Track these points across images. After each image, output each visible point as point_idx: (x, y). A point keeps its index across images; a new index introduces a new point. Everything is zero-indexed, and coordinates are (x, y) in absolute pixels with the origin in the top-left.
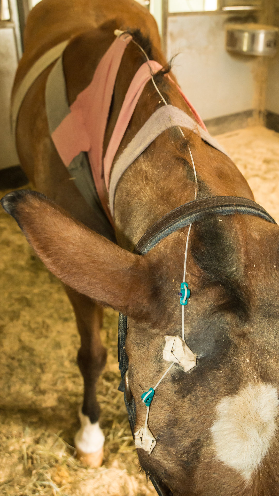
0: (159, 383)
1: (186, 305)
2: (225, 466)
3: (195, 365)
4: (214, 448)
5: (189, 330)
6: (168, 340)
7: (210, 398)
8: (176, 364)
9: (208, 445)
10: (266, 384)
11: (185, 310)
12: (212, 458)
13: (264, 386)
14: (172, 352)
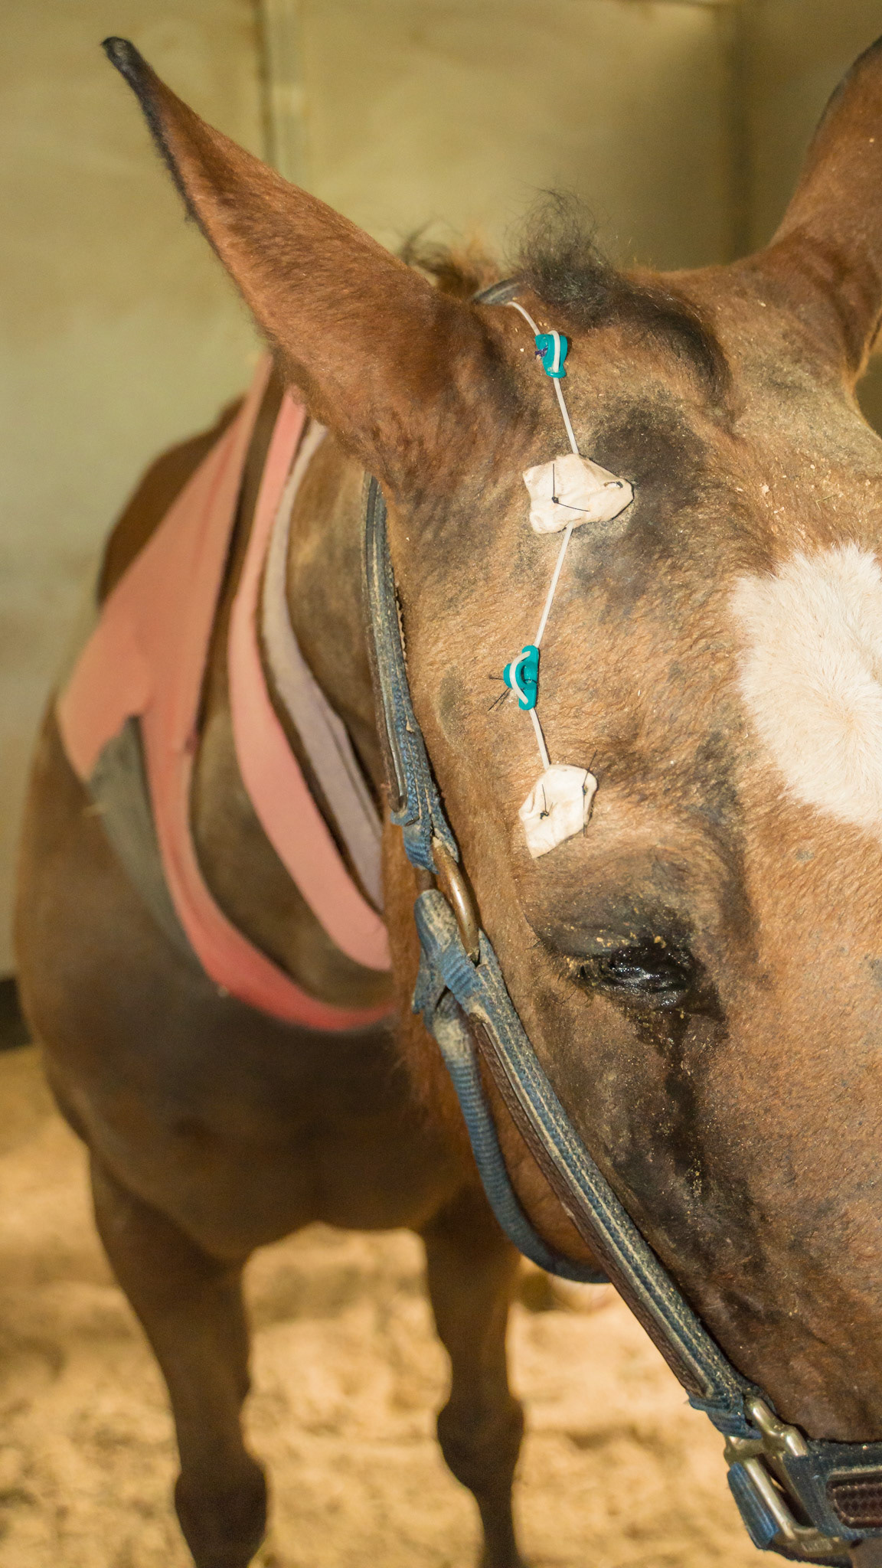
0: (544, 621)
1: (563, 376)
2: (822, 818)
3: (632, 498)
4: (769, 762)
5: (586, 433)
6: (535, 482)
7: (703, 587)
8: (579, 531)
9: (752, 756)
10: (838, 546)
11: (563, 389)
12: (774, 797)
13: (836, 554)
14: (556, 500)
